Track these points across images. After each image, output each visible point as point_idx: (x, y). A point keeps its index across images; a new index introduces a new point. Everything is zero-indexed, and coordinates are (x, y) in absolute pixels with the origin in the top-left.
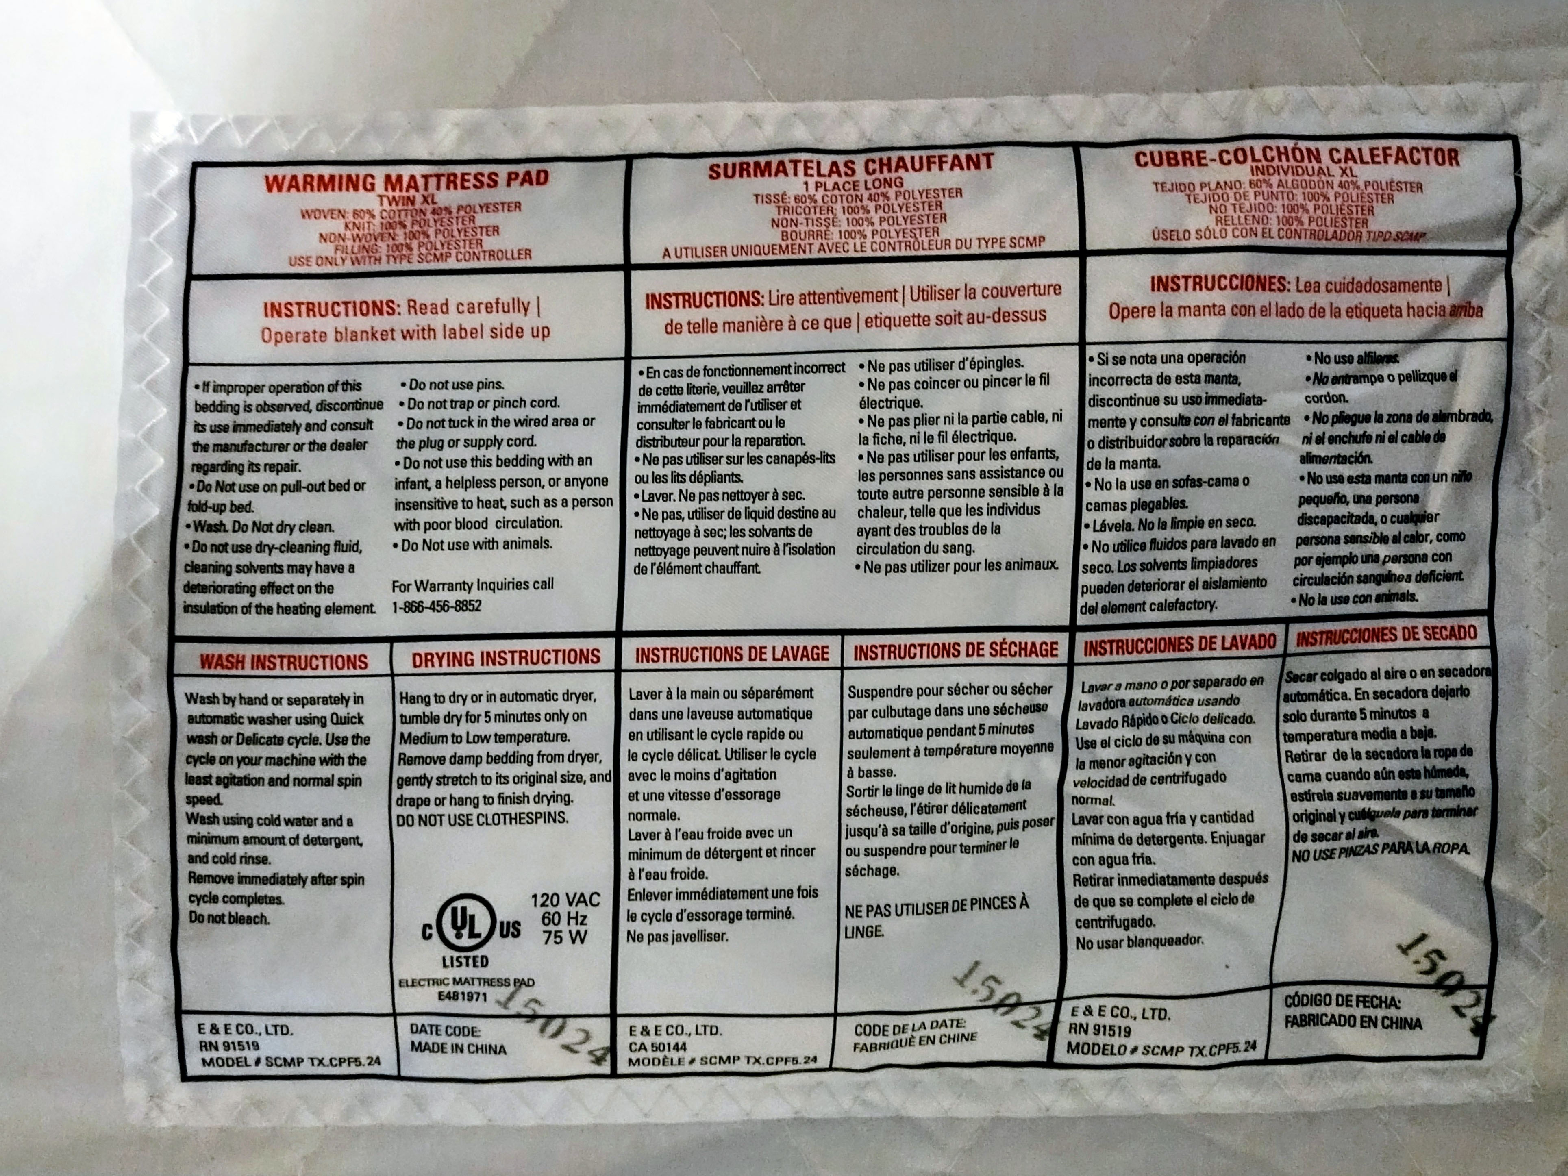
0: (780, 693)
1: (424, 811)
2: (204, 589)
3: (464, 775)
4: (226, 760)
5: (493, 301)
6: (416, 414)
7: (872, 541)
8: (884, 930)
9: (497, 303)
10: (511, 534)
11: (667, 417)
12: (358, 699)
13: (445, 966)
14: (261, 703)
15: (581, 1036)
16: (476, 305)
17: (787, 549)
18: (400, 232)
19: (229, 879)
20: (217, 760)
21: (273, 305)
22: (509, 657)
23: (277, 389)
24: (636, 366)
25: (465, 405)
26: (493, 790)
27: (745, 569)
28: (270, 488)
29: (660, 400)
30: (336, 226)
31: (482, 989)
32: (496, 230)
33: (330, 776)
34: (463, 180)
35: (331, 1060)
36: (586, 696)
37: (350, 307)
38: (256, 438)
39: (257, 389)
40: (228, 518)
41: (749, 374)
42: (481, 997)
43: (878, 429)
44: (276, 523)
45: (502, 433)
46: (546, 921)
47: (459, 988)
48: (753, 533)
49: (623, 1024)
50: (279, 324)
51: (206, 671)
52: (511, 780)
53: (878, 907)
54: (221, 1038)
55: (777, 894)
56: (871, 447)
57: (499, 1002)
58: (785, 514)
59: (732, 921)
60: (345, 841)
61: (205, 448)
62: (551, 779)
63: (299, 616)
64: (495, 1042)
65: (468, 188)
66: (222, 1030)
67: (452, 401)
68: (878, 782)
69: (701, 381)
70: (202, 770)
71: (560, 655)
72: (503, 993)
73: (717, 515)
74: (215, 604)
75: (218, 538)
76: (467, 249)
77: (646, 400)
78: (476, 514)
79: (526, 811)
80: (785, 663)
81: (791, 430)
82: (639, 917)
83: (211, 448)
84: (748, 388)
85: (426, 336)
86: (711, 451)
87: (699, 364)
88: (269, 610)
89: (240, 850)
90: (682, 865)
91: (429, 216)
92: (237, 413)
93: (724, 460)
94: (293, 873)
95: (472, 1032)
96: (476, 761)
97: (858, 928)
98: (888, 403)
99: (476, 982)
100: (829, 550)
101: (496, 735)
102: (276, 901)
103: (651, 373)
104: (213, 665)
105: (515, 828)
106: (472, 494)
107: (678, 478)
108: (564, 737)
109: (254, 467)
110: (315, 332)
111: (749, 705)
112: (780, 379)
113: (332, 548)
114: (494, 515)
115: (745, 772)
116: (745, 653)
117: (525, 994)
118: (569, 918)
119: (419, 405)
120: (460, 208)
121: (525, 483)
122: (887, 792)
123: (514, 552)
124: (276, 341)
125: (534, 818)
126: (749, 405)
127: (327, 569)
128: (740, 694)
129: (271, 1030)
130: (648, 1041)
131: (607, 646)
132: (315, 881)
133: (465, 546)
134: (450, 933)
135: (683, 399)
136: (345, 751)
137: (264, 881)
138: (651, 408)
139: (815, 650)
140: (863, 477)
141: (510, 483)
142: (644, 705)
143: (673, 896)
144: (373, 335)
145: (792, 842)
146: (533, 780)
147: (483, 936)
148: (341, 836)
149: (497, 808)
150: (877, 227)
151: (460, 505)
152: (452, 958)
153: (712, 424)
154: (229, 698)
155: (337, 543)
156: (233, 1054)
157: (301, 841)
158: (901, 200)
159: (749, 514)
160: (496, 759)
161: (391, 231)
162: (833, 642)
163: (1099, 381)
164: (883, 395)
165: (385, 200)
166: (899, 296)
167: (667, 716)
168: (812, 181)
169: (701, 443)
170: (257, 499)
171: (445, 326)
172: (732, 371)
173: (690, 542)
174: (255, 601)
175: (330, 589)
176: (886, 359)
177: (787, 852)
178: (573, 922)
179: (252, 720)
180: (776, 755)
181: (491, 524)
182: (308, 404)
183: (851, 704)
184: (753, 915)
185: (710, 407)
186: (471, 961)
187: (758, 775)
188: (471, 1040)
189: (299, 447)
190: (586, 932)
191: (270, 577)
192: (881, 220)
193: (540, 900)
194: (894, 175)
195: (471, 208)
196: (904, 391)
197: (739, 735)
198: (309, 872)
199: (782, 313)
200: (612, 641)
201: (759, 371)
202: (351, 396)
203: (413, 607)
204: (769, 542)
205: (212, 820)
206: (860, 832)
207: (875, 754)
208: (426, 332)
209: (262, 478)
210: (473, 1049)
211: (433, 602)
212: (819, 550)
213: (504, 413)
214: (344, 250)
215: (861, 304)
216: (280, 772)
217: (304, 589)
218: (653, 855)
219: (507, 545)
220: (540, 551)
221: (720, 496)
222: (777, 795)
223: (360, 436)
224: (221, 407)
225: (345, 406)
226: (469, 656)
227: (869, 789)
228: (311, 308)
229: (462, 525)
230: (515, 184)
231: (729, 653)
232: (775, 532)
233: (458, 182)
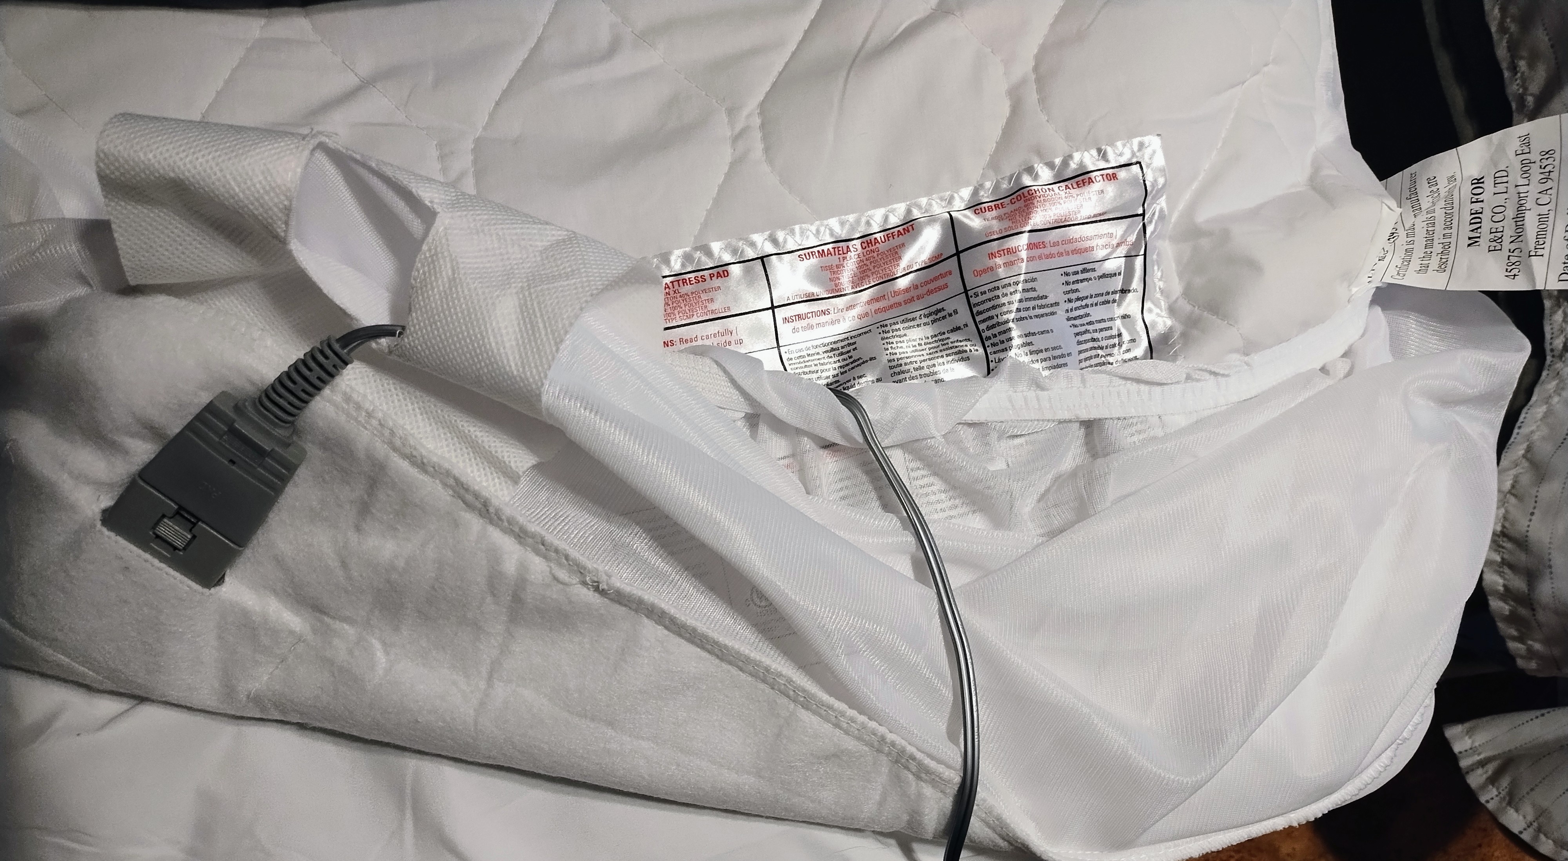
5: (717, 332)
16: (709, 335)
32: (712, 300)
34: (690, 280)
65: (693, 284)
76: (701, 311)
120: (692, 293)
150: (873, 271)
158: (880, 256)
163: (977, 304)
166: (886, 297)
192: (874, 267)
194: (874, 247)
195: (698, 292)
230: (714, 278)
233: (688, 282)
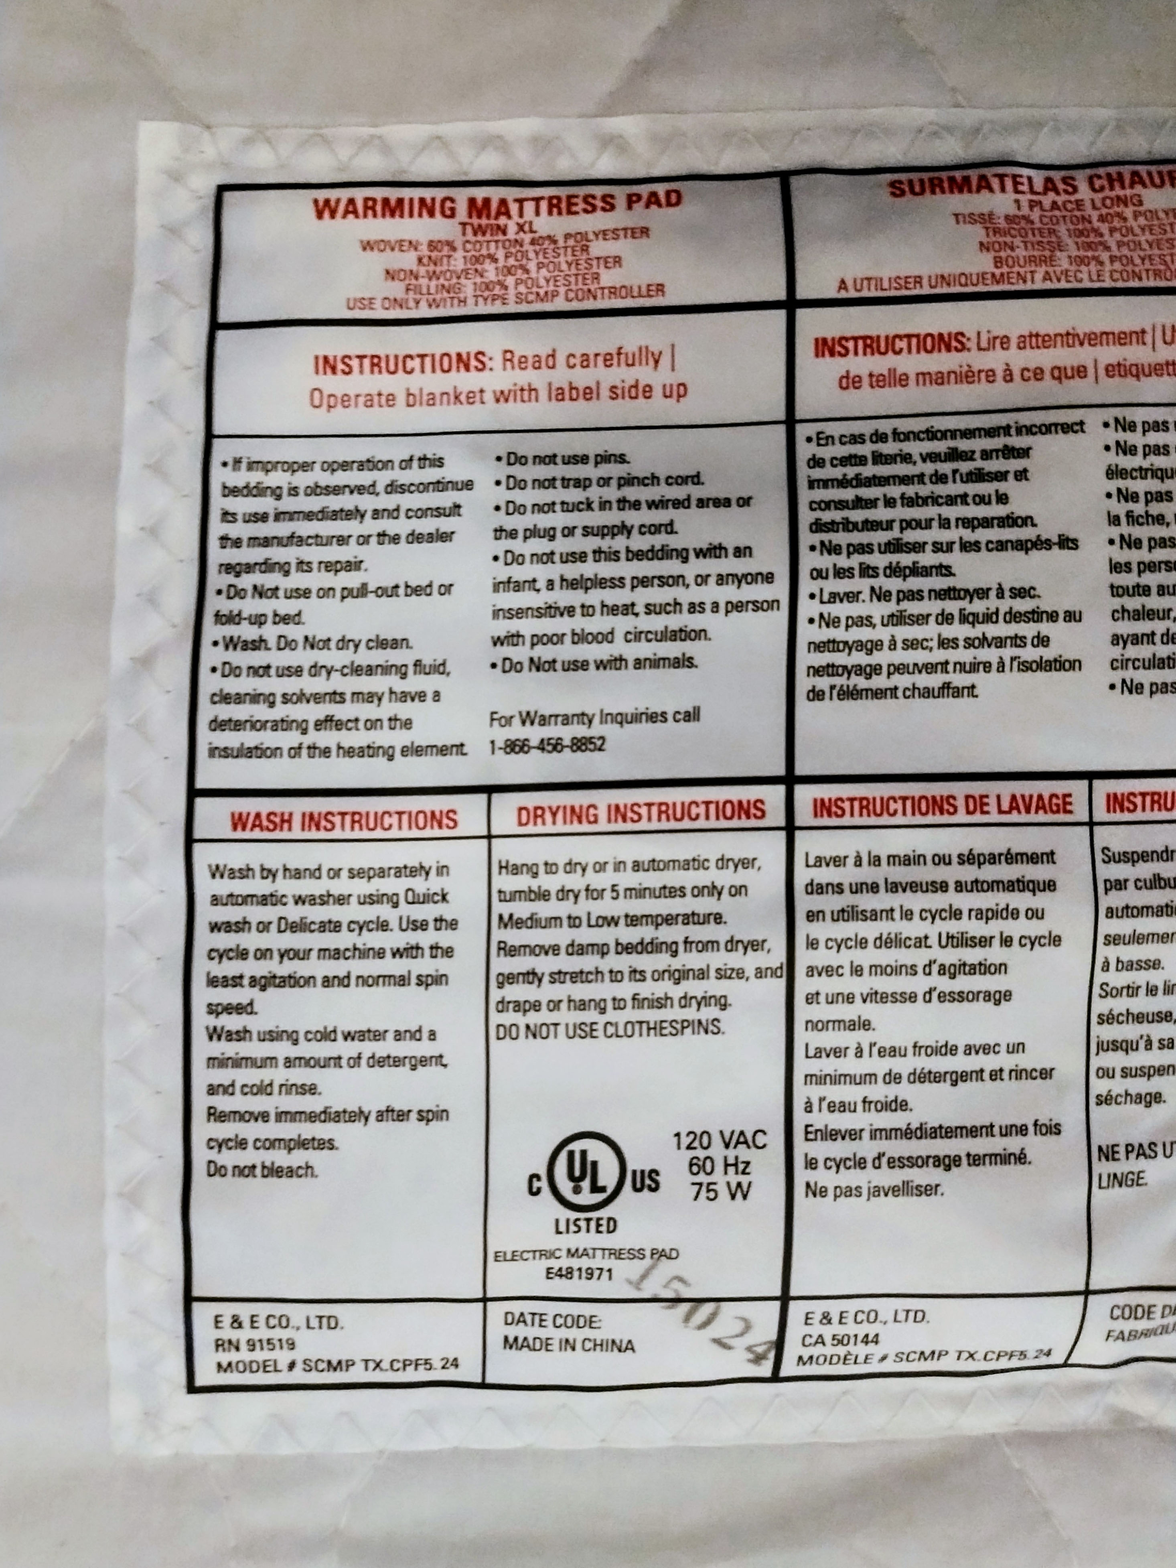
0: (1011, 858)
1: (533, 1018)
2: (237, 725)
3: (586, 970)
4: (263, 954)
5: (614, 352)
6: (519, 496)
7: (1132, 652)
8: (1148, 1177)
9: (619, 354)
10: (645, 650)
11: (848, 494)
12: (442, 870)
13: (558, 1232)
14: (312, 875)
15: (739, 1327)
16: (592, 357)
17: (1015, 664)
18: (489, 267)
19: (264, 1116)
20: (251, 954)
21: (326, 358)
22: (644, 811)
23: (331, 467)
24: (802, 431)
25: (582, 483)
26: (626, 989)
27: (957, 693)
28: (326, 592)
29: (837, 473)
30: (407, 260)
31: (606, 1264)
32: (618, 260)
33: (406, 974)
34: (570, 204)
35: (392, 1362)
36: (746, 863)
37: (428, 360)
38: (305, 528)
39: (306, 466)
40: (270, 632)
41: (953, 437)
42: (605, 1274)
43: (1131, 506)
44: (335, 637)
45: (632, 518)
46: (695, 1169)
47: (575, 1263)
48: (970, 643)
49: (796, 1310)
50: (334, 384)
51: (239, 835)
52: (648, 975)
53: (1141, 1146)
54: (243, 1335)
55: (1008, 1131)
56: (1125, 529)
57: (630, 1282)
58: (1014, 617)
59: (948, 1168)
60: (424, 1061)
61: (237, 543)
62: (702, 974)
63: (366, 759)
64: (622, 1336)
65: (576, 213)
66: (246, 1323)
67: (563, 479)
68: (1140, 978)
69: (889, 448)
70: (230, 968)
71: (712, 807)
72: (637, 1267)
73: (922, 619)
74: (252, 745)
75: (257, 658)
76: (580, 286)
77: (818, 473)
78: (598, 624)
79: (670, 1018)
80: (1014, 817)
81: (1017, 507)
82: (821, 1164)
83: (245, 543)
84: (954, 455)
85: (526, 398)
86: (911, 536)
87: (885, 426)
88: (326, 752)
89: (279, 1075)
90: (879, 1092)
91: (527, 247)
92: (279, 498)
93: (929, 548)
94: (352, 1107)
95: (590, 1322)
96: (602, 950)
97: (1115, 1175)
98: (1143, 473)
99: (599, 1253)
100: (1074, 665)
101: (627, 916)
102: (329, 1145)
103: (823, 439)
104: (249, 825)
105: (654, 1040)
106: (595, 597)
107: (867, 571)
108: (718, 918)
109: (304, 566)
110: (380, 395)
111: (969, 873)
112: (997, 443)
113: (411, 669)
114: (622, 624)
115: (964, 965)
116: (960, 803)
117: (666, 1268)
118: (727, 1165)
119: (521, 485)
120: (567, 236)
121: (664, 581)
122: (1152, 991)
123: (648, 673)
124: (330, 407)
125: (681, 1027)
126: (958, 477)
127: (404, 697)
128: (955, 860)
129: (314, 1323)
130: (828, 1332)
131: (774, 795)
132: (381, 1116)
133: (583, 666)
134: (565, 1186)
135: (869, 470)
136: (425, 939)
137: (312, 1117)
138: (825, 483)
139: (1054, 801)
140: (1116, 567)
141: (644, 582)
142: (824, 875)
143: (866, 1135)
144: (456, 397)
145: (1023, 1061)
146: (680, 976)
147: (610, 1191)
148: (419, 1055)
149: (631, 1014)
150: (1115, 252)
151: (578, 611)
152: (568, 1221)
153: (910, 502)
154: (269, 871)
155: (417, 664)
156: (259, 1355)
157: (363, 1062)
159: (964, 618)
160: (627, 949)
161: (479, 267)
162: (1079, 787)
164: (1137, 461)
165: (469, 229)
166: (1148, 338)
167: (858, 888)
168: (1024, 199)
169: (896, 526)
170: (309, 607)
171: (550, 384)
172: (932, 435)
173: (882, 657)
174: (307, 740)
175: (407, 724)
176: (1139, 415)
177: (1018, 1074)
178: (731, 1170)
179: (299, 900)
180: (1007, 941)
181: (619, 636)
182: (373, 485)
183: (1108, 871)
184: (975, 1160)
185: (905, 480)
186: (593, 1224)
187: (982, 968)
188: (587, 1332)
189: (364, 540)
190: (750, 1184)
191: (327, 709)
192: (1120, 244)
193: (685, 1141)
194: (1128, 192)
195: (584, 236)
196: (1162, 458)
197: (956, 914)
198: (373, 1106)
199: (995, 360)
200: (781, 789)
201: (968, 434)
202: (431, 474)
203: (515, 747)
204: (990, 654)
205: (242, 1035)
206: (1115, 1046)
207: (1137, 939)
208: (526, 393)
209: (315, 580)
210: (589, 1345)
211: (542, 741)
212: (1058, 665)
213: (632, 493)
214: (418, 290)
215: (1099, 348)
216: (338, 968)
217: (373, 724)
218: (837, 1079)
219: (639, 664)
220: (683, 672)
221: (926, 594)
222: (1007, 996)
223: (445, 524)
224: (259, 491)
225: (423, 487)
226: (592, 811)
227: (1128, 987)
228: (376, 362)
229: (580, 638)
230: (639, 207)
231: (938, 805)
232: (1000, 642)
233: (564, 205)
